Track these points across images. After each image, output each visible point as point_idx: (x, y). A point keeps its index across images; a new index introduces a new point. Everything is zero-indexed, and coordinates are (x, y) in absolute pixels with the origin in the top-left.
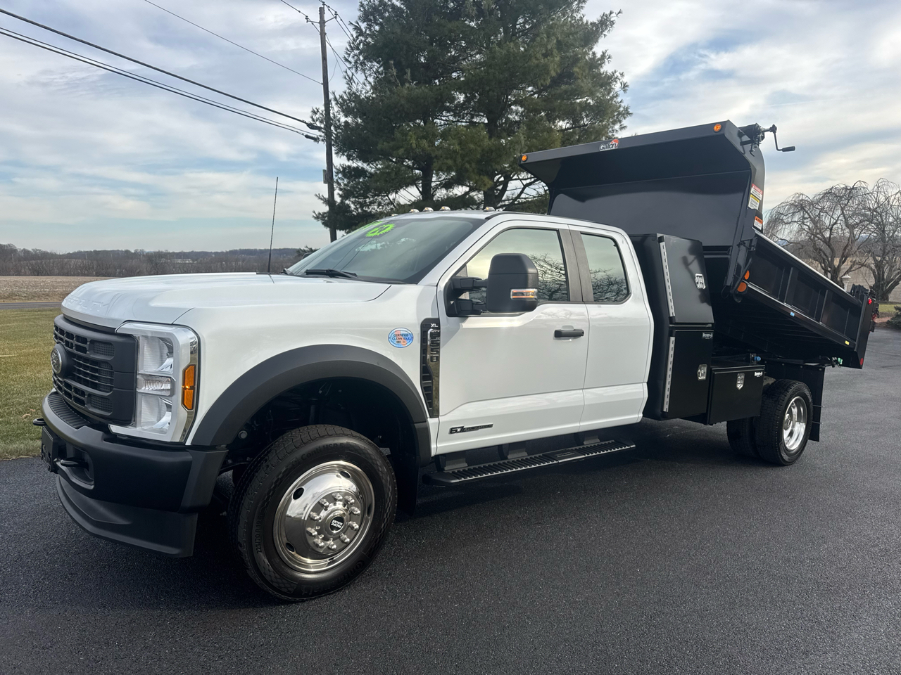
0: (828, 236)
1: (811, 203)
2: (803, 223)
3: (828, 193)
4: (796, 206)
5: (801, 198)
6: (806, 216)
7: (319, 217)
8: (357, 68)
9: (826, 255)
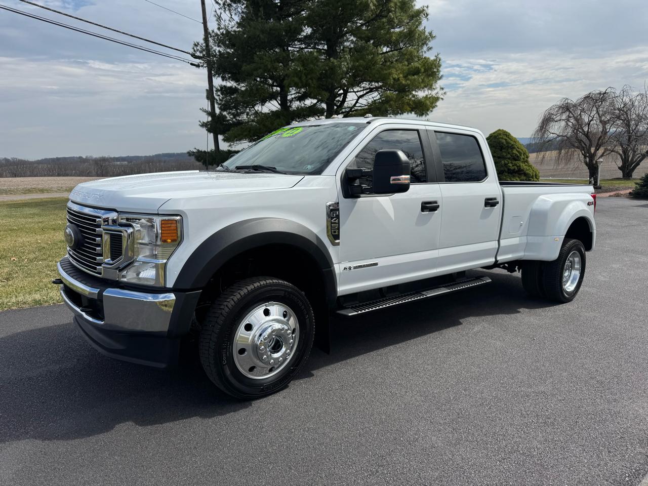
0: (587, 129)
1: (575, 106)
2: (568, 120)
3: (587, 97)
4: (563, 108)
5: (566, 102)
6: (571, 115)
7: (204, 125)
8: (225, 8)
9: (585, 144)
